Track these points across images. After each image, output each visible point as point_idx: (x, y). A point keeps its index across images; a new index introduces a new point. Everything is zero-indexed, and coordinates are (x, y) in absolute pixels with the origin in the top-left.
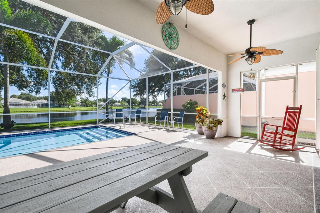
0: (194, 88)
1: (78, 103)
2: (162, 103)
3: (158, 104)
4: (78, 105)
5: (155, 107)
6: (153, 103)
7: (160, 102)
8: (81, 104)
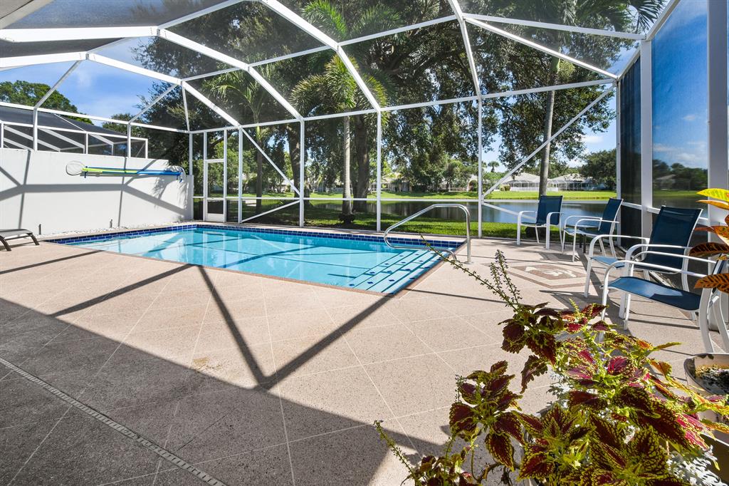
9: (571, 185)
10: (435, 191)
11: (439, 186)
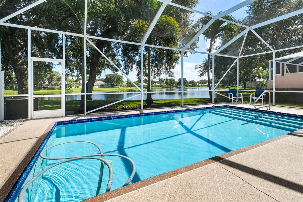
0: (297, 64)
1: (125, 83)
2: (200, 83)
3: (196, 84)
4: (125, 86)
5: (193, 87)
6: (191, 84)
7: (198, 82)
8: (127, 84)
9: (101, 85)
10: (41, 88)
11: (43, 85)
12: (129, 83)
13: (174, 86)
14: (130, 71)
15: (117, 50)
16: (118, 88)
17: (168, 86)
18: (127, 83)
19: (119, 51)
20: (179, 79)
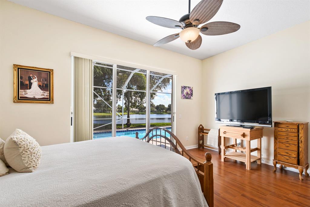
12: (120, 109)
13: (164, 112)
14: (118, 100)
15: (108, 83)
16: (109, 113)
17: (158, 112)
18: (118, 109)
19: (109, 84)
20: (168, 105)
